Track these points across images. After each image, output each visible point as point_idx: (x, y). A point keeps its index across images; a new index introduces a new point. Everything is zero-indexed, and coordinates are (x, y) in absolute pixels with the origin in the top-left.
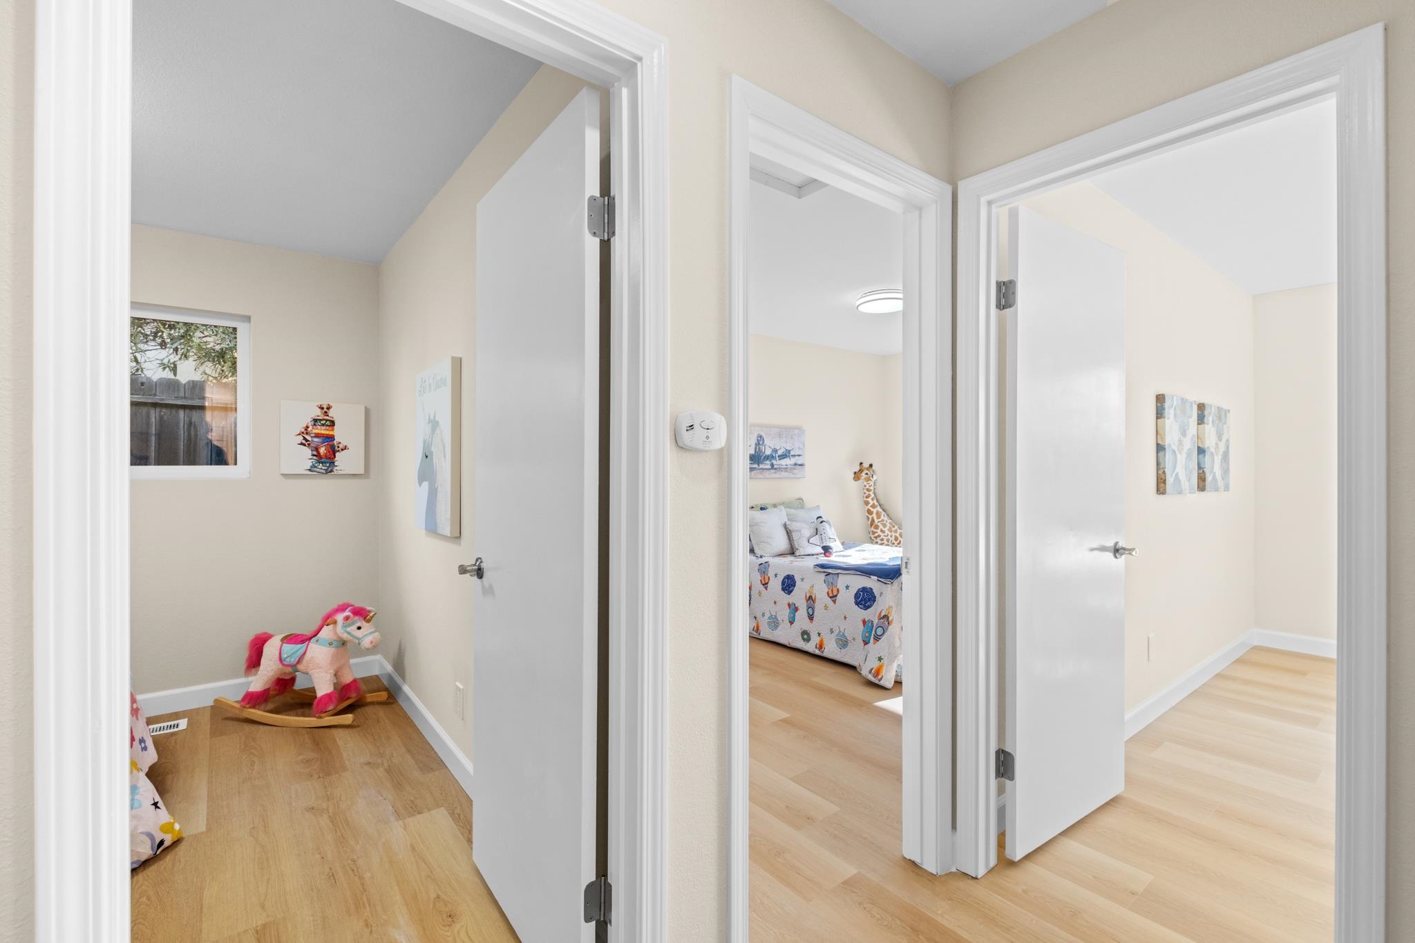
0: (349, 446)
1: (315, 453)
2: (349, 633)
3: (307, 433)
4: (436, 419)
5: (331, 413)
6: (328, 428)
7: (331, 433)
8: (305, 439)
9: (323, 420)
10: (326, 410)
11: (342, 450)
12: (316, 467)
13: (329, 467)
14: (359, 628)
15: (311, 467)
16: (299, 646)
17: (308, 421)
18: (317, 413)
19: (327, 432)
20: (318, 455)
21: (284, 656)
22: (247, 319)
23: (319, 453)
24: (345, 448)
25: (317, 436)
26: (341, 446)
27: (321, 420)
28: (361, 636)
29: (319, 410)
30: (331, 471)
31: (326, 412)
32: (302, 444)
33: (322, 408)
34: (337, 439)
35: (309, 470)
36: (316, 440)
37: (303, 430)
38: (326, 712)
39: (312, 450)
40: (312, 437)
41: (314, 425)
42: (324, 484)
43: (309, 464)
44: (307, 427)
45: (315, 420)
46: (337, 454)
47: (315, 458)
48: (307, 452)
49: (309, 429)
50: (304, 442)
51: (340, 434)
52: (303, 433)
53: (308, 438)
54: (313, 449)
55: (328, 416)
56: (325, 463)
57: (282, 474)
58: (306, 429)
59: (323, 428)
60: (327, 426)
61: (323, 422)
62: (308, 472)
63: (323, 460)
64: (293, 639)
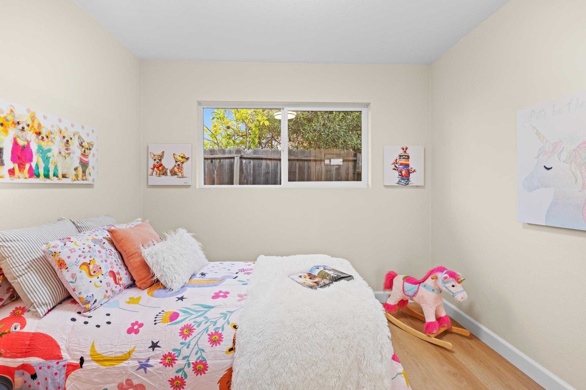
0: (416, 170)
1: (400, 174)
2: (446, 288)
3: (396, 163)
5: (408, 151)
6: (406, 160)
7: (408, 163)
8: (395, 166)
10: (405, 149)
11: (413, 172)
12: (401, 182)
13: (407, 182)
14: (454, 286)
15: (398, 182)
16: (414, 286)
17: (397, 156)
18: (401, 152)
19: (406, 162)
20: (402, 175)
21: (406, 289)
22: (367, 105)
24: (414, 171)
25: (401, 164)
26: (412, 170)
27: (403, 156)
28: (454, 292)
29: (402, 150)
30: (408, 184)
31: (405, 151)
32: (394, 169)
33: (403, 149)
34: (411, 166)
35: (398, 183)
36: (400, 167)
37: (395, 162)
38: (433, 333)
39: (399, 173)
40: (399, 165)
41: (400, 158)
42: (404, 191)
43: (397, 180)
44: (397, 160)
45: (400, 156)
46: (411, 174)
47: (400, 176)
48: (397, 173)
49: (397, 161)
50: (395, 168)
51: (412, 164)
52: (394, 163)
53: (397, 166)
54: (399, 172)
55: (406, 153)
56: (405, 179)
57: (384, 186)
58: (396, 161)
59: (404, 160)
60: (406, 159)
61: (404, 157)
62: (397, 185)
63: (404, 178)
64: (409, 280)
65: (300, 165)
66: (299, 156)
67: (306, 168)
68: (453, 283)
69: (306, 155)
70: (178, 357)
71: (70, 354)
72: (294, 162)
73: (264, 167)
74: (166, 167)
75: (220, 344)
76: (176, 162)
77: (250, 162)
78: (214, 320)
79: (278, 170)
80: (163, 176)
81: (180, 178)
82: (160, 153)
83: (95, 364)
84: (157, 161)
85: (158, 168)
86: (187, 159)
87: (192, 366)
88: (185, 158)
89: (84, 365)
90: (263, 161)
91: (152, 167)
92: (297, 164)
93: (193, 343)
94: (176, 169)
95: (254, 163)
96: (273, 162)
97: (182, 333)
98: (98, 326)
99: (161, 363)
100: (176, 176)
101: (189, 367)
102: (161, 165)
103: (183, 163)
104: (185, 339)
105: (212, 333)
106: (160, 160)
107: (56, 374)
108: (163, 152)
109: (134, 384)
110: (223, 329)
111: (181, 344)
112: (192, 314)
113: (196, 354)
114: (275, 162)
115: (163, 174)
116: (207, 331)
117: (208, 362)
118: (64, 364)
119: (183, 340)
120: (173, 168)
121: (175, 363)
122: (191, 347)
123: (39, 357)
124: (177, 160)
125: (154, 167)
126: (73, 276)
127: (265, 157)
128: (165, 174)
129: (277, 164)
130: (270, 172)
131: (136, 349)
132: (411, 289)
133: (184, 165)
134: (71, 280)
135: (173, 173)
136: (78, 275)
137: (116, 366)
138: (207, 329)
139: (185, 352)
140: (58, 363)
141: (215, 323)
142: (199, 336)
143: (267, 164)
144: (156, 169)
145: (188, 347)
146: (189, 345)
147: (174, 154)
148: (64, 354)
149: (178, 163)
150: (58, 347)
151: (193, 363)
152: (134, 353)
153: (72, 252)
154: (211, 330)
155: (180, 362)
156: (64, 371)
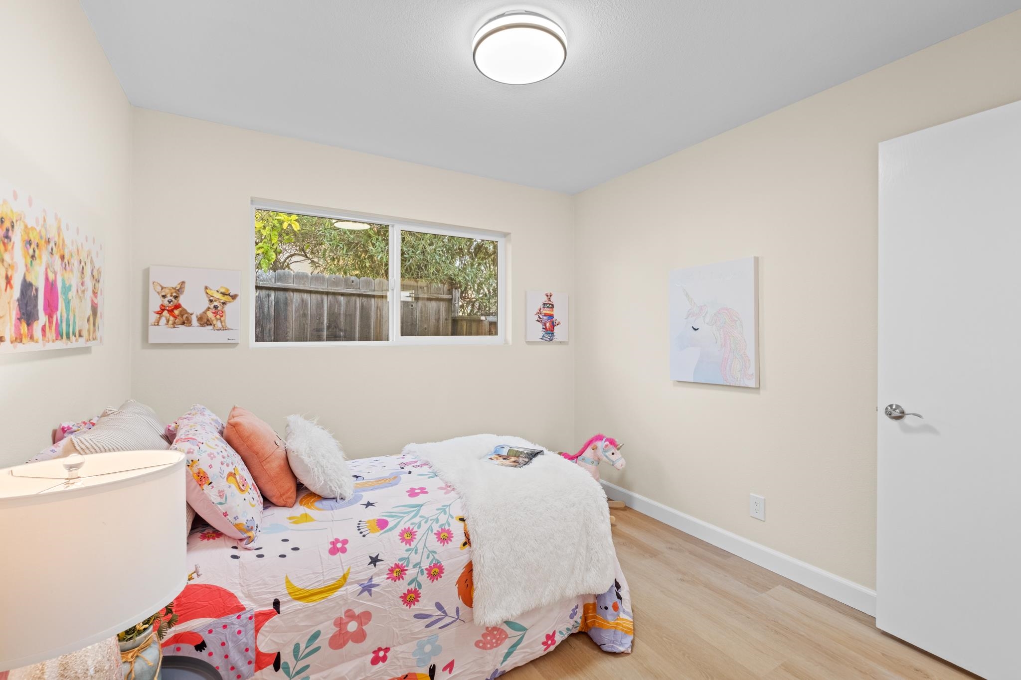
0: (561, 322)
1: (544, 327)
2: (607, 457)
3: (540, 313)
5: (552, 299)
7: (552, 313)
8: (539, 317)
9: (548, 304)
10: (549, 296)
12: (544, 336)
13: (551, 337)
14: (613, 454)
17: (540, 305)
18: (545, 299)
19: (550, 312)
20: (545, 329)
22: (506, 235)
23: (546, 327)
24: (559, 323)
25: (545, 315)
26: (557, 322)
27: (547, 304)
28: (614, 460)
29: (546, 297)
30: (552, 340)
31: (549, 299)
32: (538, 321)
34: (555, 317)
36: (545, 318)
40: (543, 316)
41: (544, 307)
42: (548, 349)
43: (541, 335)
44: (541, 309)
45: (544, 304)
46: (555, 328)
47: (544, 330)
48: (540, 326)
50: (539, 319)
51: (557, 314)
52: (538, 313)
53: (541, 317)
54: (543, 324)
55: (550, 301)
56: (549, 334)
57: (526, 342)
58: (540, 311)
59: (548, 309)
60: (550, 308)
61: (548, 305)
62: (541, 340)
63: (548, 332)
65: (362, 304)
66: (360, 288)
67: (373, 308)
68: (613, 451)
69: (373, 288)
70: (407, 566)
71: (255, 601)
72: (353, 298)
73: (297, 305)
74: (190, 311)
75: (451, 541)
76: (211, 301)
77: (269, 296)
78: (435, 517)
79: (323, 310)
80: (182, 328)
81: (218, 330)
82: (175, 284)
83: (299, 604)
84: (169, 298)
85: (171, 312)
86: (234, 297)
87: (426, 572)
88: (229, 295)
89: (282, 608)
90: (295, 294)
91: (158, 309)
92: (358, 301)
93: (420, 547)
94: (210, 315)
95: (277, 297)
96: (314, 296)
97: (403, 540)
98: (283, 556)
99: (388, 578)
100: (211, 327)
101: (422, 575)
102: (178, 306)
103: (224, 303)
104: (410, 545)
105: (438, 531)
106: (176, 297)
107: (239, 632)
108: (183, 283)
109: (357, 614)
110: (449, 525)
111: (407, 550)
112: (404, 517)
113: (428, 558)
114: (319, 296)
115: (183, 323)
116: (432, 531)
117: (443, 564)
118: (249, 616)
119: (408, 547)
120: (205, 313)
121: (405, 574)
122: (420, 551)
123: (204, 616)
124: (211, 298)
125: (163, 310)
126: (221, 494)
127: (301, 287)
128: (186, 322)
129: (322, 301)
130: (308, 313)
131: (352, 570)
133: (227, 308)
134: (219, 500)
135: (204, 321)
136: (228, 492)
137: (330, 598)
138: (430, 529)
139: (414, 558)
140: (239, 617)
141: (437, 520)
142: (424, 538)
143: (303, 301)
144: (165, 313)
145: (416, 553)
146: (416, 550)
147: (206, 288)
148: (244, 602)
149: (215, 303)
150: (232, 595)
151: (426, 569)
152: (350, 576)
153: (212, 459)
154: (436, 528)
155: (411, 573)
156: (251, 625)
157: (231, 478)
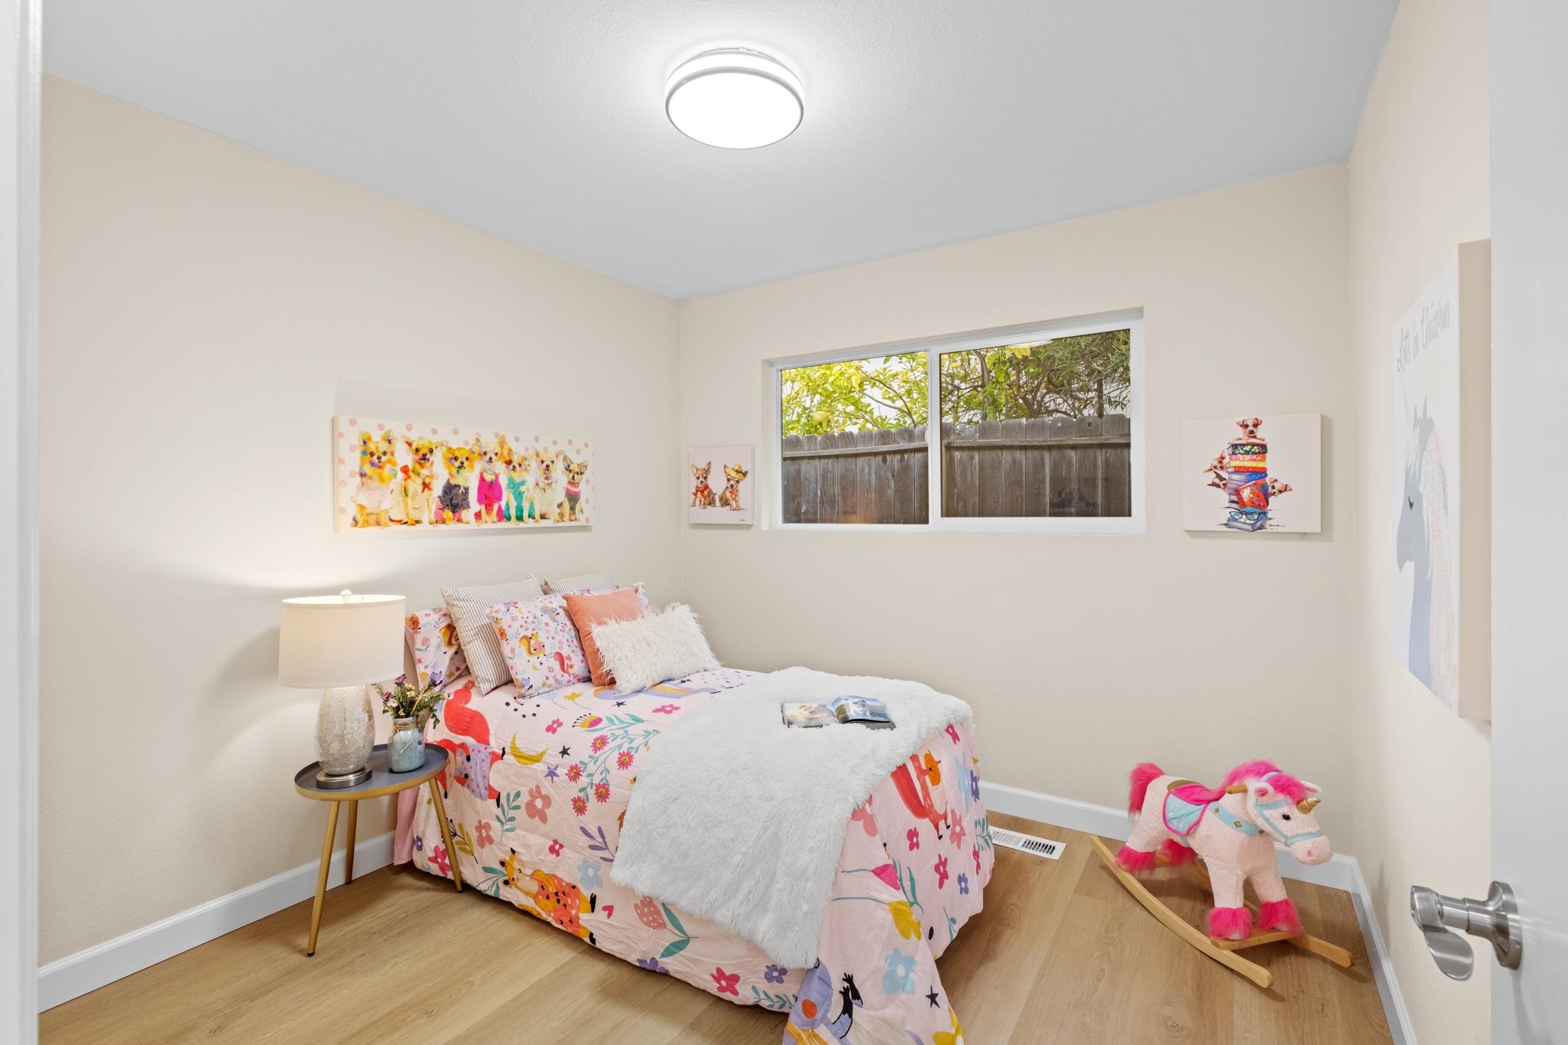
0: (1291, 485)
1: (1234, 498)
2: (1267, 820)
3: (1222, 468)
4: (1428, 416)
5: (1260, 432)
6: (1254, 457)
7: (1260, 465)
8: (1218, 476)
9: (1248, 444)
10: (1252, 427)
11: (1280, 492)
12: (1236, 520)
13: (1257, 520)
14: (1287, 818)
15: (1229, 520)
16: (1191, 807)
17: (1223, 448)
18: (1240, 435)
19: (1253, 464)
20: (1240, 501)
21: (1170, 815)
22: (1138, 312)
23: (1240, 498)
24: (1286, 489)
25: (1238, 470)
26: (1278, 486)
27: (1244, 445)
28: (1289, 834)
29: (1241, 429)
30: (1262, 527)
31: (1252, 432)
32: (1214, 484)
33: (1247, 426)
34: (1271, 475)
35: (1226, 525)
36: (1235, 477)
37: (1216, 463)
38: (1228, 939)
39: (1230, 494)
40: (1230, 473)
41: (1233, 453)
42: (1248, 546)
43: (1225, 516)
44: (1223, 458)
45: (1235, 446)
46: (1271, 499)
47: (1234, 505)
48: (1223, 497)
49: (1225, 462)
50: (1217, 481)
51: (1275, 468)
52: (1215, 467)
53: (1224, 474)
54: (1231, 491)
55: (1255, 437)
56: (1251, 514)
57: (1186, 532)
58: (1220, 462)
59: (1248, 457)
60: (1254, 453)
61: (1248, 448)
62: (1226, 529)
63: (1249, 509)
64: (1189, 792)
65: (1107, 460)
66: (1103, 434)
68: (1286, 810)
70: (583, 771)
71: (496, 742)
72: (1090, 452)
73: (1007, 468)
74: (714, 492)
75: (627, 768)
76: (729, 480)
77: (972, 458)
78: (633, 737)
79: (1044, 474)
80: (709, 507)
81: (734, 510)
82: (704, 466)
83: (512, 757)
84: (702, 479)
85: (702, 492)
86: (745, 474)
87: (594, 787)
88: (741, 472)
89: (504, 757)
90: (1004, 452)
91: (694, 491)
92: (1100, 457)
93: (601, 759)
94: (728, 494)
95: (982, 459)
96: (1030, 453)
97: (594, 745)
98: (524, 716)
99: (567, 774)
100: (728, 507)
101: (592, 788)
102: (706, 487)
103: (738, 482)
104: (595, 753)
105: (624, 752)
106: (705, 478)
107: (483, 760)
108: (710, 463)
109: (542, 793)
110: (637, 750)
111: (590, 757)
112: (615, 724)
113: (601, 774)
114: (1037, 453)
115: (710, 504)
116: (619, 750)
117: (611, 789)
118: (490, 751)
119: (592, 754)
120: (724, 492)
121: (579, 779)
122: (598, 763)
123: (473, 738)
124: (729, 477)
125: (697, 491)
126: (513, 650)
127: (1008, 442)
128: (712, 503)
129: (1042, 459)
130: (1022, 480)
131: (548, 751)
132: (1182, 816)
133: (741, 486)
134: (510, 655)
135: (725, 502)
136: (517, 650)
137: (530, 766)
138: (620, 746)
139: (591, 768)
140: (486, 748)
141: (632, 741)
142: (610, 752)
143: (1014, 461)
144: (699, 494)
145: (595, 763)
146: (597, 760)
147: (725, 467)
148: (492, 740)
149: (732, 482)
150: (488, 730)
151: (596, 785)
152: (546, 755)
153: (513, 621)
154: (624, 749)
155: (584, 780)
156: (489, 760)
157: (524, 640)
